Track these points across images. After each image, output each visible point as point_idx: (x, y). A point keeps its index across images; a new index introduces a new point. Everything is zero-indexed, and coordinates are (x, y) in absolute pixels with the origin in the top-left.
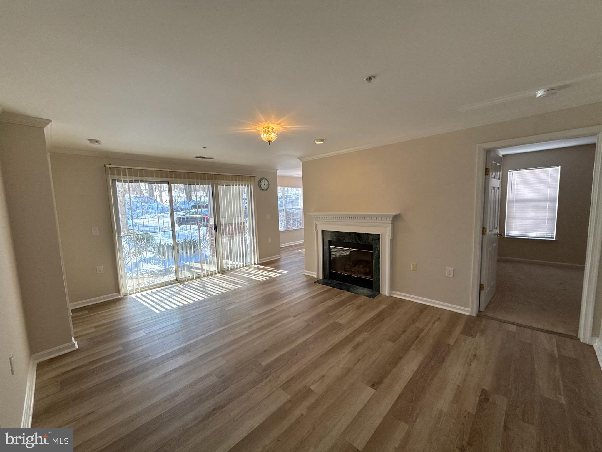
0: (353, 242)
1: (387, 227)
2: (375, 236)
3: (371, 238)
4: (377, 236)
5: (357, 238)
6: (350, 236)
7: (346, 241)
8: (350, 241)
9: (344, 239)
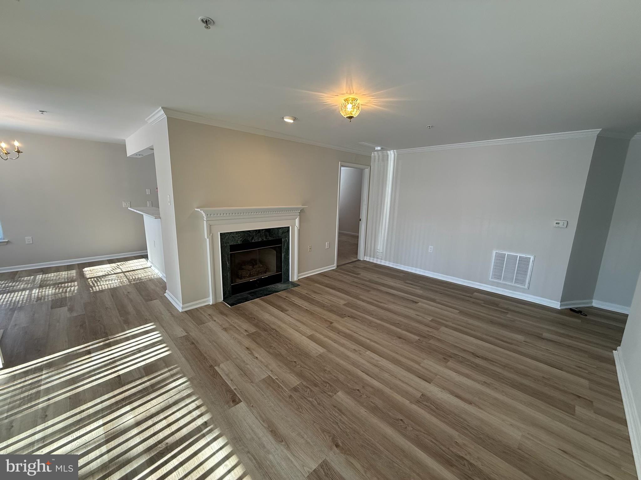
0: (263, 239)
1: (295, 219)
2: (285, 228)
3: (281, 231)
4: (286, 229)
5: (268, 234)
6: (259, 234)
7: (254, 240)
8: (260, 240)
9: (253, 238)
